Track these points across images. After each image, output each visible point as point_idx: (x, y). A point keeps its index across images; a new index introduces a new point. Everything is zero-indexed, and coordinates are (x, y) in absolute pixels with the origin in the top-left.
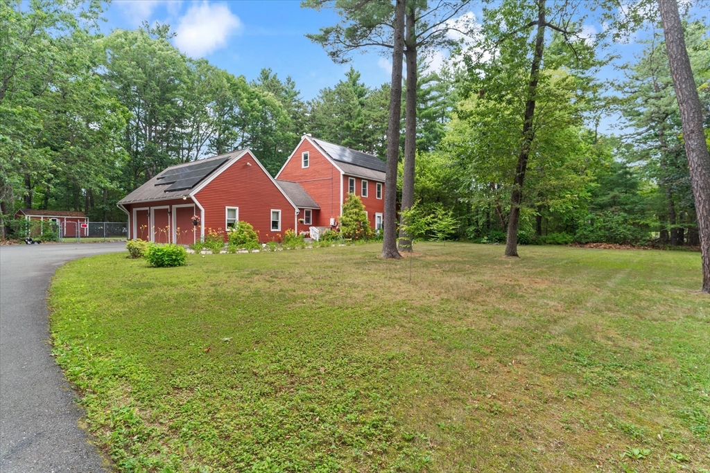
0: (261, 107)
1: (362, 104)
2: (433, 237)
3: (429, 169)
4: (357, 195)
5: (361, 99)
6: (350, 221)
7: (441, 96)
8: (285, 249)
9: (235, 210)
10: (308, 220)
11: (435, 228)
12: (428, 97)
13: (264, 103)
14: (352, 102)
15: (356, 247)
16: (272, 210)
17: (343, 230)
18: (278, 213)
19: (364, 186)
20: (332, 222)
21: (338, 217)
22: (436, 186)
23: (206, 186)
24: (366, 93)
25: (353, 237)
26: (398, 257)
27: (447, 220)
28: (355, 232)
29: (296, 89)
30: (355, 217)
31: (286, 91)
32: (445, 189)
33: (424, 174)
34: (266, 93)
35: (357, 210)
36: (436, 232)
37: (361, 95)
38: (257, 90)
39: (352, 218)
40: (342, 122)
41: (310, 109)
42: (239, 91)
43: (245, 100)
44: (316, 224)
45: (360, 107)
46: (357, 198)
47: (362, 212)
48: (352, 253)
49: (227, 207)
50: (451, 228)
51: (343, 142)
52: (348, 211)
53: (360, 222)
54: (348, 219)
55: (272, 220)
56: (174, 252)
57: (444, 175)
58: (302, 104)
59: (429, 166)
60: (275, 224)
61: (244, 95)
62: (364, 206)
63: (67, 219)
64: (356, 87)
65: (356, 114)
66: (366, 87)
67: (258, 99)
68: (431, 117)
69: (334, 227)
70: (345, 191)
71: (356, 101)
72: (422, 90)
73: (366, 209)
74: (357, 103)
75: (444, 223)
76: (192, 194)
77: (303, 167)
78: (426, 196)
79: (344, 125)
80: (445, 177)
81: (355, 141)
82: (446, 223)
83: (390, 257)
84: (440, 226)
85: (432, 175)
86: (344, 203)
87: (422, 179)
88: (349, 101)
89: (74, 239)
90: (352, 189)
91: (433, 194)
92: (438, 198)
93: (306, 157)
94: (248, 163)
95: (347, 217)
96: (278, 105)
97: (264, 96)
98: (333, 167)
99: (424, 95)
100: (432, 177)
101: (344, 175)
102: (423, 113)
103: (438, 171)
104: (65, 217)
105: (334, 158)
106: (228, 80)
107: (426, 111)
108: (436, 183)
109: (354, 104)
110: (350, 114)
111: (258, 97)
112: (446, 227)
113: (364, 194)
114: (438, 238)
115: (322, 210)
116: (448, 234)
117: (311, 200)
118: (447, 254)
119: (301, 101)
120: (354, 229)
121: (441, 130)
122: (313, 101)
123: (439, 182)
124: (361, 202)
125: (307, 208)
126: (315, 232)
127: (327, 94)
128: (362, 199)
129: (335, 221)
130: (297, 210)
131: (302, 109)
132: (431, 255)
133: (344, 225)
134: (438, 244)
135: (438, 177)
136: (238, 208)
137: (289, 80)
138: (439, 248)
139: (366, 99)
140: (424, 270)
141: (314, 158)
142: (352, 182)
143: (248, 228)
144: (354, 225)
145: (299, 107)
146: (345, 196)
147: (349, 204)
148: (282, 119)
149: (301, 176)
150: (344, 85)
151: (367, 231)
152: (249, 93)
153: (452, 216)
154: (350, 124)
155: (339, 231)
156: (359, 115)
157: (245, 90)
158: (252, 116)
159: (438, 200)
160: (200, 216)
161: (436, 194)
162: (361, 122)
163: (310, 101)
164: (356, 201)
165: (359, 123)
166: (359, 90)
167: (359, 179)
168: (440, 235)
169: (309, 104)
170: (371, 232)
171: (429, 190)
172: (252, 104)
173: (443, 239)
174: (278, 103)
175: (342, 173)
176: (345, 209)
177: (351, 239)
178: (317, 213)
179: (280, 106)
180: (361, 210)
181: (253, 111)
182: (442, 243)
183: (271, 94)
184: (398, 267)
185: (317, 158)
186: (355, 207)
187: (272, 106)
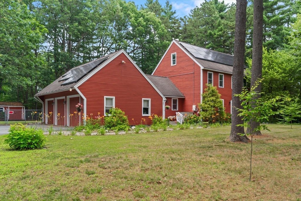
0: (145, 23)
1: (222, 18)
2: (280, 121)
3: (277, 63)
4: (214, 86)
5: (222, 13)
6: (208, 107)
7: (287, 5)
8: (148, 132)
9: (112, 99)
10: (175, 107)
11: (282, 113)
12: (275, 7)
13: (147, 20)
14: (213, 15)
15: (211, 129)
16: (143, 99)
17: (202, 114)
18: (148, 101)
19: (221, 79)
20: (194, 108)
21: (199, 104)
22: (283, 77)
23: (88, 80)
24: (225, 9)
25: (209, 121)
26: (245, 140)
27: (293, 105)
28: (211, 117)
29: (173, 10)
30: (212, 104)
31: (165, 12)
32: (291, 80)
33: (273, 68)
34: (149, 13)
35: (214, 98)
36: (283, 116)
37: (221, 9)
38: (143, 12)
39: (209, 104)
40: (206, 32)
41: (182, 24)
42: (129, 12)
43: (133, 18)
44: (182, 110)
45: (220, 19)
46: (214, 88)
47: (219, 100)
48: (205, 135)
49: (105, 97)
50: (298, 113)
51: (207, 46)
52: (206, 99)
53: (217, 108)
54: (206, 106)
55: (143, 107)
56: (30, 136)
57: (290, 67)
58: (177, 20)
59: (276, 61)
60: (146, 110)
61: (132, 15)
62: (220, 95)
63: (11, 108)
64: (217, 5)
65: (217, 24)
66: (225, 3)
67: (143, 17)
68: (278, 23)
69: (195, 112)
70: (204, 83)
71: (217, 14)
72: (270, 2)
73: (222, 98)
74: (218, 16)
75: (291, 108)
76: (76, 87)
77: (172, 65)
78: (274, 85)
79: (208, 34)
80: (290, 70)
81: (217, 45)
82: (292, 108)
83: (238, 141)
84: (287, 111)
85: (279, 67)
86: (203, 93)
87: (271, 72)
88: (211, 15)
89: (4, 122)
90: (210, 81)
91: (281, 84)
92: (285, 87)
93: (174, 57)
94: (123, 61)
95: (206, 104)
96: (157, 21)
97: (147, 15)
98: (195, 64)
99: (272, 5)
100: (280, 70)
101: (203, 70)
102: (272, 19)
103: (284, 65)
104: (9, 106)
105: (195, 56)
106: (121, 5)
107: (274, 18)
108: (283, 75)
109: (215, 17)
110: (212, 25)
111: (143, 16)
112: (292, 111)
113: (221, 85)
114: (286, 121)
115: (187, 99)
116: (295, 118)
117: (178, 91)
118: (294, 137)
119: (177, 18)
120: (212, 114)
121: (287, 32)
122: (185, 17)
123: (285, 73)
124: (217, 91)
125: (174, 98)
126: (180, 116)
127: (196, 12)
128: (218, 89)
129: (196, 107)
130: (164, 99)
131: (177, 25)
132: (278, 138)
133: (203, 110)
134: (285, 126)
135: (285, 70)
136: (114, 97)
137: (167, 3)
138: (287, 130)
139: (225, 13)
140: (270, 157)
141: (181, 57)
142: (210, 76)
143: (120, 113)
144: (211, 110)
145: (175, 23)
146: (204, 87)
147: (207, 93)
148: (160, 31)
149: (171, 72)
150: (208, 3)
151: (223, 115)
152: (136, 13)
153: (298, 102)
154: (213, 33)
155: (199, 115)
156: (219, 25)
157: (133, 11)
158: (138, 29)
159: (285, 89)
160: (83, 104)
161: (283, 83)
162: (221, 31)
163: (183, 18)
164: (213, 91)
165: (219, 31)
166: (219, 6)
167: (216, 73)
168: (287, 119)
169: (182, 20)
170: (225, 116)
171: (276, 80)
172: (138, 21)
173: (290, 122)
174: (158, 20)
175: (202, 68)
176: (204, 98)
177: (207, 123)
178: (182, 101)
179: (159, 22)
180: (217, 98)
181: (139, 26)
182: (290, 126)
183: (153, 13)
184: (244, 152)
185: (183, 57)
186: (213, 96)
187: (153, 22)
